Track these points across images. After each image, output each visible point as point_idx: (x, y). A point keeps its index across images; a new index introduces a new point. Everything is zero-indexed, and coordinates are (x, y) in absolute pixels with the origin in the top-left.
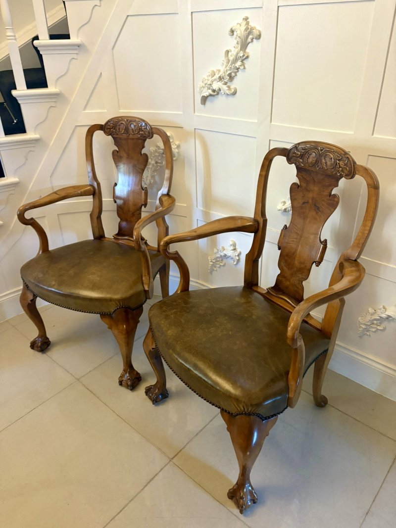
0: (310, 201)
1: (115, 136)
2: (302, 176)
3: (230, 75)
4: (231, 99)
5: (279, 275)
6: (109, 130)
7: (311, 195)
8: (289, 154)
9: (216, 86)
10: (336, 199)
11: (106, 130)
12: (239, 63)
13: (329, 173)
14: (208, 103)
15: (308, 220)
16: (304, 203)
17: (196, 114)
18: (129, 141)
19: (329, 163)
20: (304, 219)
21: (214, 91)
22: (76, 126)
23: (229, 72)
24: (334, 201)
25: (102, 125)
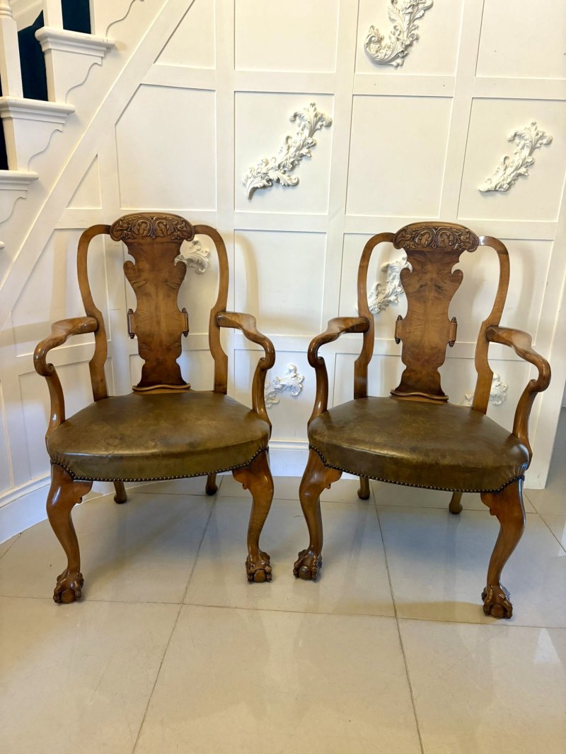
0: (429, 283)
1: (130, 241)
2: (415, 259)
3: (292, 163)
4: (290, 190)
5: (404, 372)
6: (120, 233)
7: (428, 276)
8: (397, 239)
9: (273, 175)
10: (460, 275)
11: (115, 233)
12: (304, 151)
13: (449, 250)
14: (255, 197)
15: (430, 302)
16: (421, 286)
17: (236, 211)
18: (155, 246)
19: (447, 241)
20: (425, 302)
21: (269, 180)
22: (55, 229)
23: (292, 160)
24: (458, 276)
25: (110, 226)
